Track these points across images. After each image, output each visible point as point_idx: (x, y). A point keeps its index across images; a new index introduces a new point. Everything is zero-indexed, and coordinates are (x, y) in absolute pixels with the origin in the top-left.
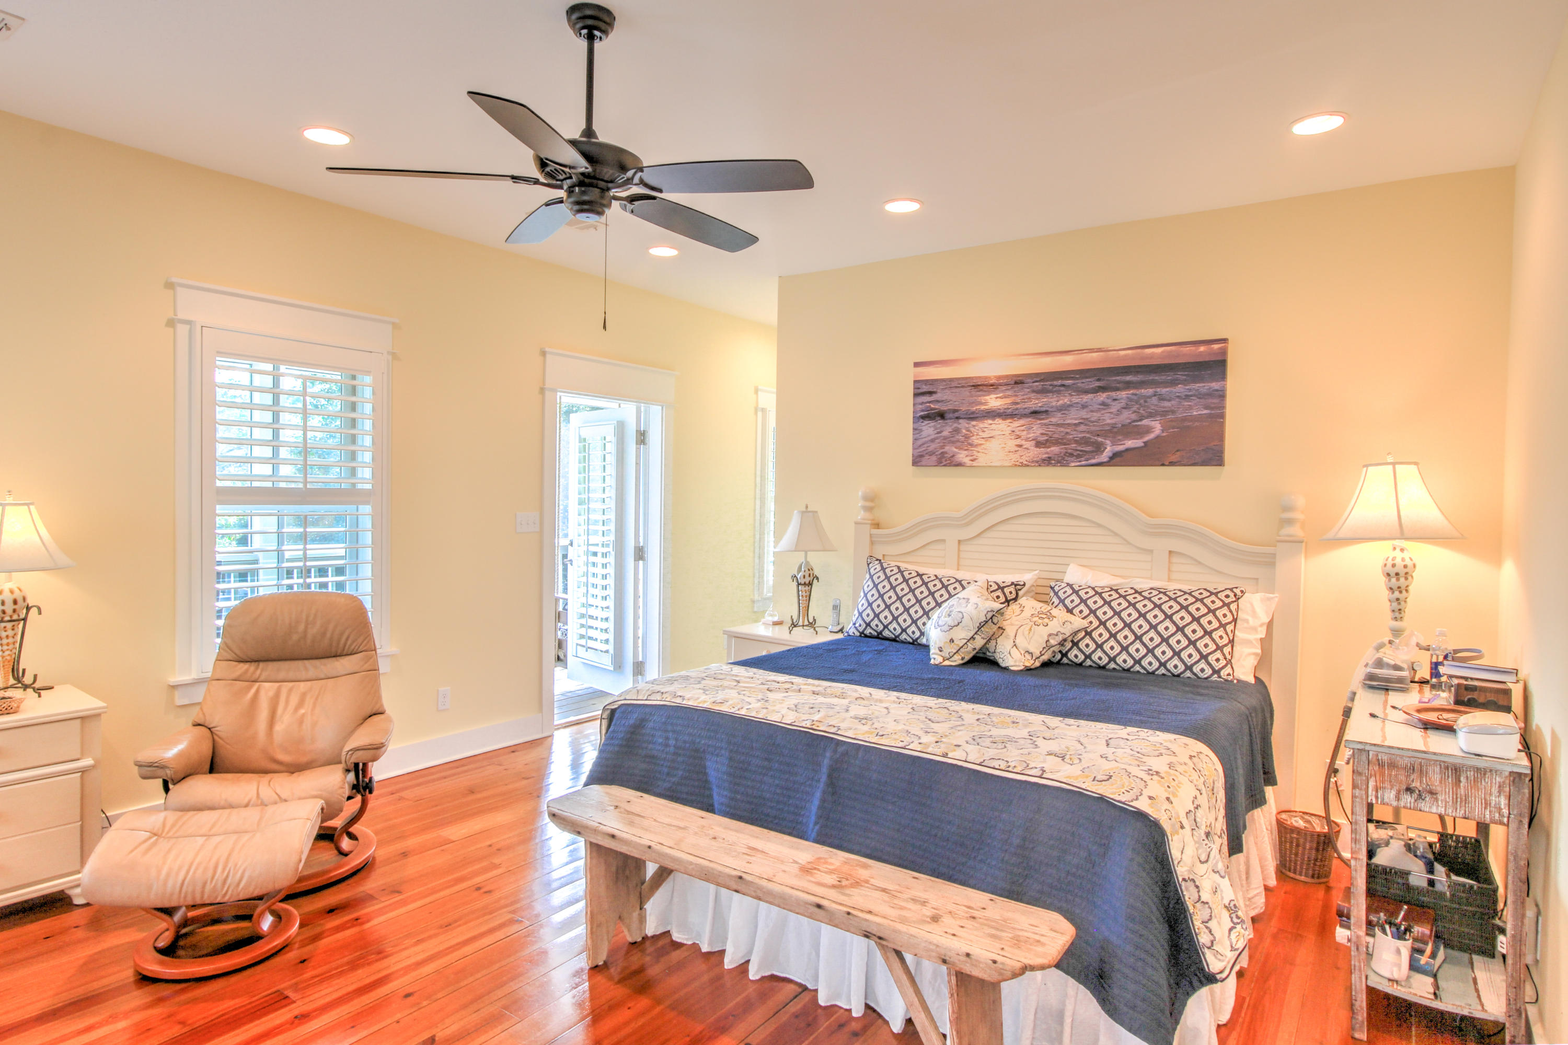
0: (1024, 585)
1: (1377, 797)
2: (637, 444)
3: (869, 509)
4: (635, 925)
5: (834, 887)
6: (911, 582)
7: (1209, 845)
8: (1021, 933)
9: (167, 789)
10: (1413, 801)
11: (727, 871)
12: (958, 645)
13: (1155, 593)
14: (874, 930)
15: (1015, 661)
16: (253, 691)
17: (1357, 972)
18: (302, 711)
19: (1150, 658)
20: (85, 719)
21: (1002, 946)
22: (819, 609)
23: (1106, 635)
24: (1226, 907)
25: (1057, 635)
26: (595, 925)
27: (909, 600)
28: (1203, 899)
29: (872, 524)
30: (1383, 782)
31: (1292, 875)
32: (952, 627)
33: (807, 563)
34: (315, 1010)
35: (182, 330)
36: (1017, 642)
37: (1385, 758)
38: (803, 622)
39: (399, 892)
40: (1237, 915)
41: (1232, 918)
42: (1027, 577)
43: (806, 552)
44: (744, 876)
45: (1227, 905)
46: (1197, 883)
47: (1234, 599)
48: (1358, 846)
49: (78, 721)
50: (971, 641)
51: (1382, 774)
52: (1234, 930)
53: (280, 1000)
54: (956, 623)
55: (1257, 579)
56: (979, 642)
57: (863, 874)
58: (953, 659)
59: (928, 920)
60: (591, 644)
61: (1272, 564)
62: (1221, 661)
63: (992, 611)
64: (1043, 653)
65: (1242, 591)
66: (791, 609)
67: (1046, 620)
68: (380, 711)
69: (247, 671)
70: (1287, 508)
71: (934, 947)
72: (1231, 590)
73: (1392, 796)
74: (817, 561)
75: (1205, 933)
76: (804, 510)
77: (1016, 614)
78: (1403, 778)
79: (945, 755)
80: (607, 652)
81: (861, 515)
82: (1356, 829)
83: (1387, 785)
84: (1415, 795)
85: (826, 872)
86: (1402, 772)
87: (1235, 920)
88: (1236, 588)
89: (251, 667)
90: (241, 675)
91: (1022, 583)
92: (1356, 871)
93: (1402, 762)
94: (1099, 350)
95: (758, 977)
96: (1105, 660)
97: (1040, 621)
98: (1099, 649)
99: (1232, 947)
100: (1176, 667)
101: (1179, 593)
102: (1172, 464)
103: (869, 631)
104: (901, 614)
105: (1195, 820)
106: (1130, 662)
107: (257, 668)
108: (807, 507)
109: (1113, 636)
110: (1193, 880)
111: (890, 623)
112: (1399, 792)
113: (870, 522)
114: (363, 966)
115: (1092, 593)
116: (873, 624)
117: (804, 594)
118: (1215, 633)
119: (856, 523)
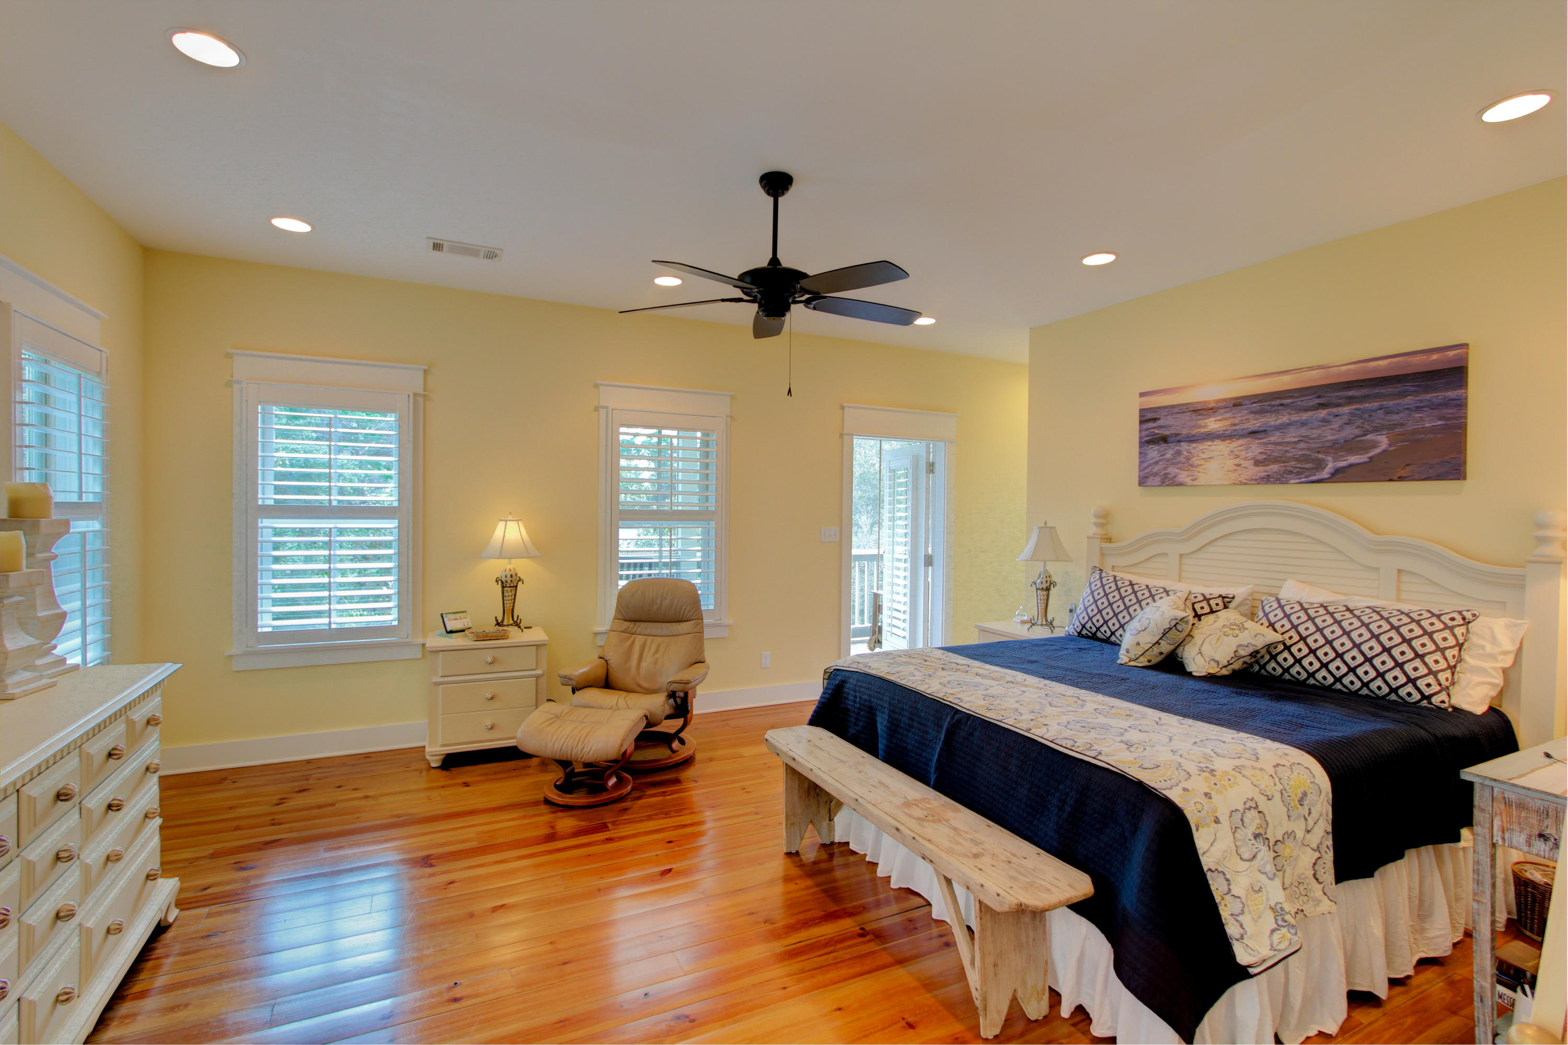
0: (1233, 598)
1: (1503, 839)
2: (927, 473)
3: (1098, 525)
4: (825, 831)
5: (919, 819)
6: (1122, 590)
7: (1257, 846)
8: (1037, 881)
9: (574, 692)
10: (1547, 849)
11: (851, 794)
12: (1143, 648)
13: (1368, 611)
14: (927, 853)
15: (1198, 668)
16: (632, 638)
17: (1481, 1025)
18: (657, 655)
19: (1379, 682)
20: (538, 646)
21: (1012, 885)
22: (1057, 610)
23: (1305, 651)
24: (1271, 908)
25: (1247, 646)
26: (789, 823)
27: (1118, 607)
28: (1233, 892)
29: (1101, 539)
30: (1511, 823)
31: (1528, 933)
32: (1139, 632)
33: (1046, 571)
34: (618, 838)
35: (603, 412)
36: (1203, 649)
37: (1513, 797)
38: (1042, 621)
39: (696, 782)
40: (1283, 919)
41: (1276, 920)
42: (1239, 591)
43: (1045, 562)
44: (860, 800)
45: (1273, 906)
46: (1228, 876)
47: (1462, 622)
48: (1481, 889)
49: (535, 647)
50: (1157, 645)
51: (1510, 815)
52: (1278, 932)
53: (603, 827)
54: (1143, 628)
55: (1504, 603)
56: (1166, 648)
57: (950, 815)
58: (1139, 660)
59: (971, 855)
60: (895, 630)
61: (1522, 587)
62: (1433, 687)
63: (1176, 619)
64: (1231, 662)
65: (1474, 615)
66: (1033, 610)
67: (1237, 632)
68: (702, 660)
69: (629, 627)
70: (1541, 526)
71: (961, 875)
72: (1460, 613)
73: (1521, 840)
74: (1056, 570)
75: (1233, 924)
76: (1043, 525)
77: (1209, 624)
78: (1535, 822)
79: (1028, 730)
80: (904, 637)
81: (1093, 530)
82: (1478, 869)
83: (1515, 827)
84: (1550, 844)
85: (921, 809)
86: (1534, 816)
87: (1280, 922)
88: (1468, 611)
89: (631, 625)
90: (625, 629)
91: (1231, 596)
92: (1478, 914)
93: (1532, 804)
94: (1320, 367)
95: (896, 887)
96: (1304, 675)
97: (1230, 632)
98: (1297, 664)
99: (1272, 946)
100: (1379, 688)
101: (1395, 613)
102: (1401, 479)
103: (1084, 632)
104: (1110, 619)
105: (1242, 820)
106: (1330, 680)
107: (635, 625)
108: (1046, 523)
109: (1313, 652)
110: (1224, 874)
111: (1102, 626)
112: (1530, 837)
113: (1100, 536)
114: (655, 819)
115: (1297, 607)
116: (1088, 626)
117: (1042, 598)
118: (1429, 656)
119: (1089, 537)
